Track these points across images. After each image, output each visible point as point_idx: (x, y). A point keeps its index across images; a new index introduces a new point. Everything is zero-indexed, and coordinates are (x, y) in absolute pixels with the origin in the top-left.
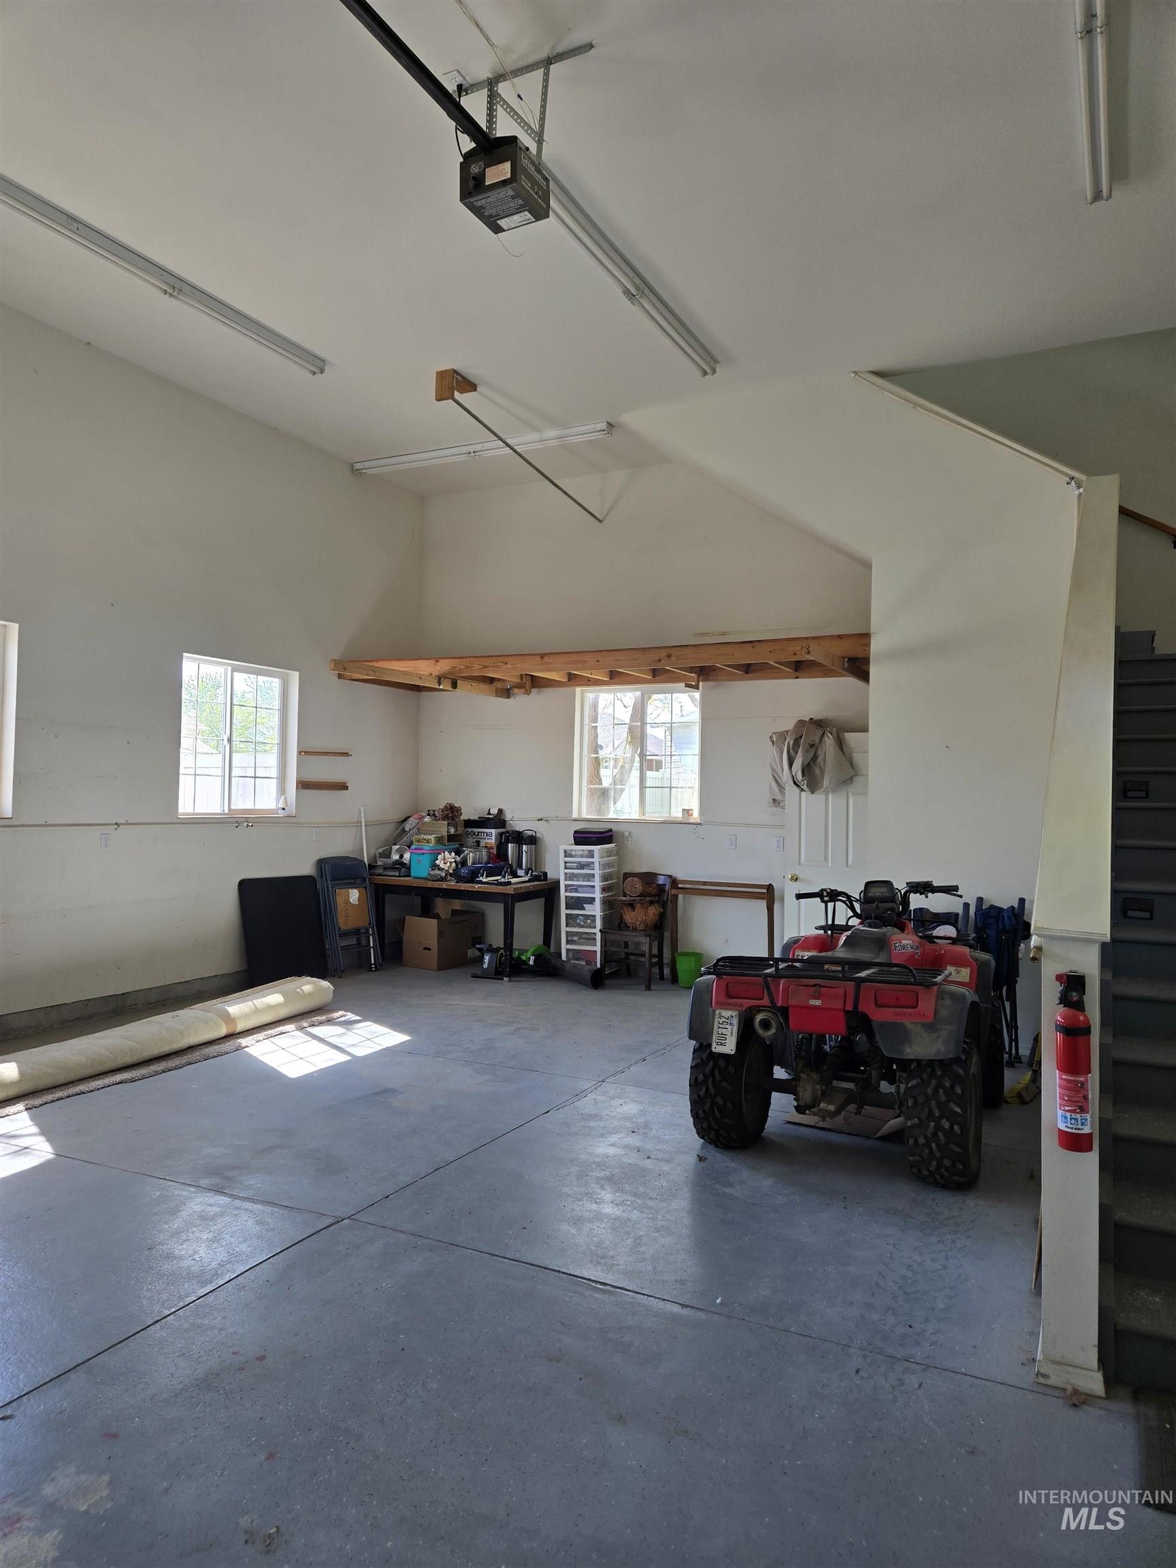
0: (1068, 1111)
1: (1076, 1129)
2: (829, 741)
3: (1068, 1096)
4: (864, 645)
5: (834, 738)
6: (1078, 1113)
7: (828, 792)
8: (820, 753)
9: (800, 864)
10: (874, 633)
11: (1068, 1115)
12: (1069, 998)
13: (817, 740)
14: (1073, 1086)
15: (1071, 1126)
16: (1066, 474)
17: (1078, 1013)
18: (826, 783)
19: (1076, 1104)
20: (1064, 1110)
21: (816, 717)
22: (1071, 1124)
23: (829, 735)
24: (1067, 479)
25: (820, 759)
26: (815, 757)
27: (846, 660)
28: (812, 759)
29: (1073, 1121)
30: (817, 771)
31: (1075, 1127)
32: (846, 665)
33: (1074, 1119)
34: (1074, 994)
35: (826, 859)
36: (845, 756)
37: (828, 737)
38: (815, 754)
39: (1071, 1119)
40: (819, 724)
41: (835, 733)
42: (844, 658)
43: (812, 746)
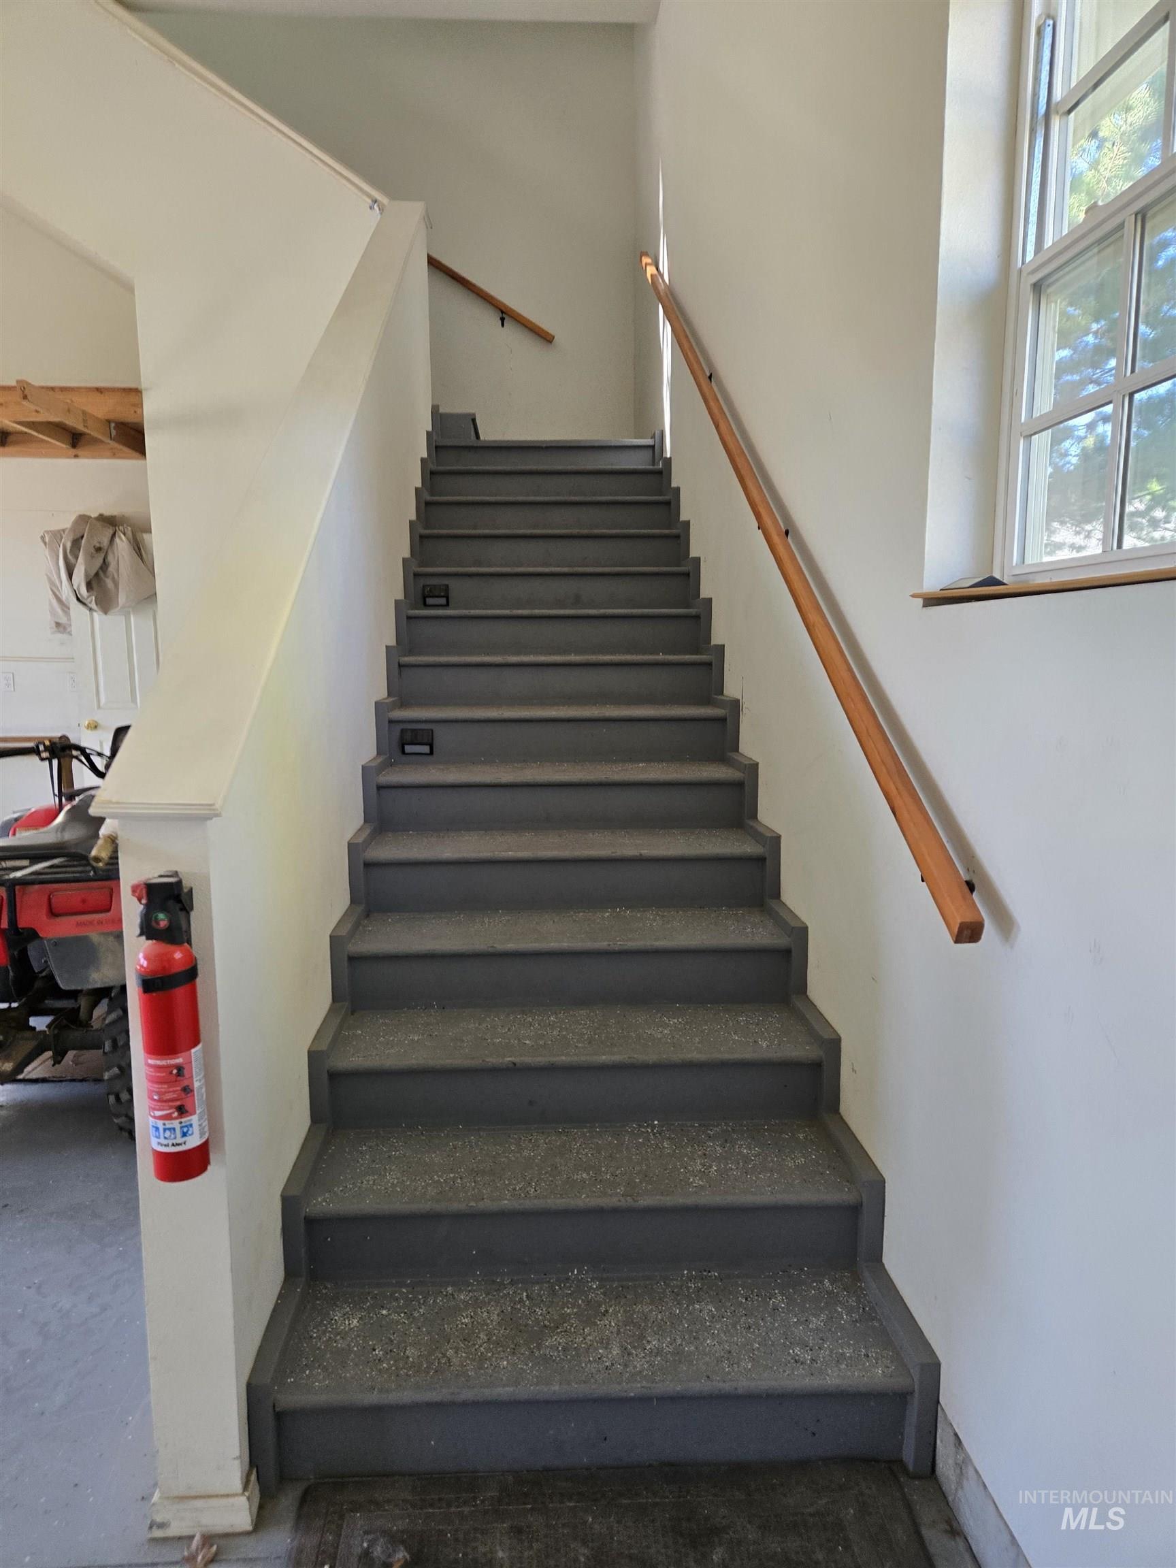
0: (161, 1118)
1: (173, 1145)
2: (122, 545)
3: (159, 1093)
4: (134, 405)
5: (128, 539)
6: (176, 1118)
7: (129, 613)
8: (110, 558)
9: (99, 707)
10: (146, 389)
11: (160, 1123)
12: (154, 924)
13: (105, 542)
14: (164, 1074)
15: (165, 1142)
16: (368, 195)
17: (170, 948)
18: (122, 599)
19: (171, 1104)
20: (155, 1117)
21: (107, 512)
22: (165, 1138)
23: (122, 536)
24: (369, 201)
25: (111, 569)
26: (105, 565)
27: (113, 425)
28: (101, 568)
29: (168, 1134)
30: (109, 583)
31: (170, 1142)
32: (114, 433)
33: (169, 1129)
34: (161, 916)
35: (134, 700)
36: (146, 566)
37: (120, 537)
38: (104, 560)
39: (165, 1130)
40: (111, 522)
41: (129, 533)
42: (109, 422)
43: (98, 550)
